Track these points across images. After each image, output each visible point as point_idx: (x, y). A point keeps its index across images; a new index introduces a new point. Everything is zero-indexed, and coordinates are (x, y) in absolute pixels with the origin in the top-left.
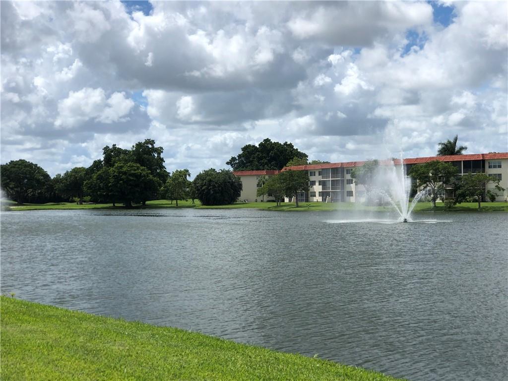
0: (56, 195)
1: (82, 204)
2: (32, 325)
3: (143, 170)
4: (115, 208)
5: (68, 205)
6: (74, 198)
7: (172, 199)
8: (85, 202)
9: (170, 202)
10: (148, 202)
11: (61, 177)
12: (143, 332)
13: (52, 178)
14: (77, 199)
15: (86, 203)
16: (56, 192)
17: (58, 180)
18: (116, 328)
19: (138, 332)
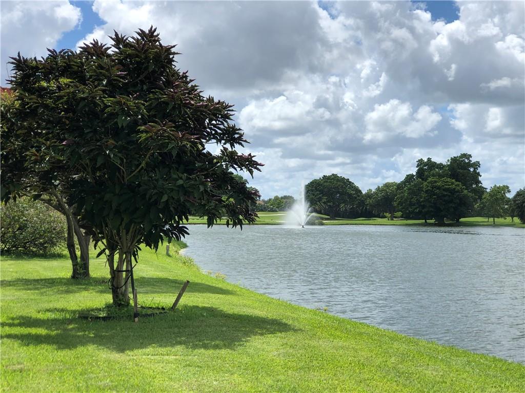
0: (368, 210)
1: (393, 220)
2: (344, 341)
3: (458, 185)
4: (426, 225)
5: (379, 220)
6: (385, 214)
7: (489, 217)
8: (396, 217)
9: (486, 220)
10: (462, 220)
11: (372, 192)
12: (458, 358)
13: (364, 193)
14: (388, 215)
15: (397, 219)
16: (368, 207)
17: (369, 195)
18: (429, 351)
19: (452, 357)
